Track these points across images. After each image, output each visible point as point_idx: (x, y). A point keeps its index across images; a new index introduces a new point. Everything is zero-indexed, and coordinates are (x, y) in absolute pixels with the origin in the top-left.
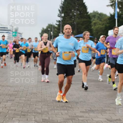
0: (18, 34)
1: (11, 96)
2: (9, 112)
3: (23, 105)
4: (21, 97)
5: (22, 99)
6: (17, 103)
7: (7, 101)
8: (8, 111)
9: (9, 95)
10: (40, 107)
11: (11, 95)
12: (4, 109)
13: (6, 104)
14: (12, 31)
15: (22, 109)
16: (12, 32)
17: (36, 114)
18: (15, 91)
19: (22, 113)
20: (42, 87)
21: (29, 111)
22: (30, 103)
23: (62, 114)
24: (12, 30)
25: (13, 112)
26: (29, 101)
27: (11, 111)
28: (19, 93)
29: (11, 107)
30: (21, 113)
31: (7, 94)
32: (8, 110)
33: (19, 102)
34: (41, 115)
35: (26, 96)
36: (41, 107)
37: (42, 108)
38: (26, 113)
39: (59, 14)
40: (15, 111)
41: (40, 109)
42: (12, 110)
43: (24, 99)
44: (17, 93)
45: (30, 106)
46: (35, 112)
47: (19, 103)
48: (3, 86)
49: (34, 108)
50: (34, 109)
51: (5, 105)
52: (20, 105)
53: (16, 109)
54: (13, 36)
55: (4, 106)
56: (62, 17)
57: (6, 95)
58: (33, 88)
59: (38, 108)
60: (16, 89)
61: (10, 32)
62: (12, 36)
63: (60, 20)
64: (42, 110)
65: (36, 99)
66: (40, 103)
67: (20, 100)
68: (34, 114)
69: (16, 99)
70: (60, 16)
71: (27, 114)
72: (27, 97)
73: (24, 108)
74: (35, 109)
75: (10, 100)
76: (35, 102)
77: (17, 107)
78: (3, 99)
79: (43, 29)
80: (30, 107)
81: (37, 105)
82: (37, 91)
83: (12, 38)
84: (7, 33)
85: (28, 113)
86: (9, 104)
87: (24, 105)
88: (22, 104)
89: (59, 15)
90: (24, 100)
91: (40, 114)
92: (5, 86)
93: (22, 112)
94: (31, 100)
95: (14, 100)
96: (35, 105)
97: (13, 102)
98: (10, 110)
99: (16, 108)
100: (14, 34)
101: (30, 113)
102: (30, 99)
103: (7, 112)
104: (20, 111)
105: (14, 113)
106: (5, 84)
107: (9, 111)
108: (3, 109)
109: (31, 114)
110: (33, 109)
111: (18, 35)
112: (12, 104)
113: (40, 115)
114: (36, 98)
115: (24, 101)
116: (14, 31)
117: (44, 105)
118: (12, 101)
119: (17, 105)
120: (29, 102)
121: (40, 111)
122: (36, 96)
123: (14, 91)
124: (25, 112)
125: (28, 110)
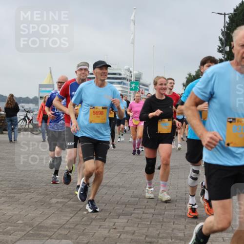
0: (141, 86)
1: (125, 207)
2: (121, 237)
3: (149, 223)
4: (145, 208)
5: (147, 212)
6: (138, 220)
7: (119, 216)
8: (119, 235)
9: (122, 204)
10: (182, 227)
11: (126, 204)
12: (112, 230)
13: (116, 220)
14: (130, 80)
15: (148, 231)
16: (129, 83)
17: (173, 240)
18: (134, 197)
19: (147, 239)
20: (186, 188)
21: (160, 235)
22: (163, 220)
23: (223, 240)
24: (129, 78)
25: (130, 236)
26: (161, 214)
27: (125, 235)
28: (141, 199)
29: (126, 228)
30: (145, 239)
31: (119, 203)
32: (119, 232)
33: (141, 217)
34: (184, 242)
35: (156, 205)
36: (184, 228)
37: (186, 228)
38: (155, 238)
39: (220, 47)
40: (134, 234)
41: (181, 231)
42: (127, 233)
43: (152, 211)
44: (138, 199)
45: (162, 225)
46: (171, 237)
47: (141, 219)
48: (112, 187)
49: (171, 229)
50: (169, 231)
51: (114, 224)
52: (144, 223)
53: (135, 231)
54: (131, 89)
55: (111, 224)
56: (226, 53)
57: (117, 204)
58: (169, 190)
59: (178, 230)
60: (136, 193)
61: (125, 81)
62: (129, 90)
63: (223, 59)
64: (186, 233)
65: (175, 212)
66: (183, 219)
67: (143, 213)
68: (170, 241)
69: (136, 211)
70: (223, 50)
71: (156, 241)
72: (157, 207)
73: (150, 229)
74: (173, 230)
75: (123, 214)
76: (173, 217)
77: (138, 227)
78: (111, 212)
79: (190, 75)
80: (163, 227)
81: (176, 222)
82: (177, 196)
83: (130, 93)
84: (119, 83)
85: (159, 239)
86: (122, 221)
87: (151, 223)
88: (147, 221)
89: (221, 50)
90: (150, 214)
91: (181, 239)
92: (115, 187)
93: (146, 236)
94: (166, 213)
95: (131, 215)
96: (172, 223)
97: (130, 217)
98: (125, 233)
99: (135, 229)
100: (133, 85)
101: (162, 238)
102: (163, 212)
103: (117, 237)
104: (144, 234)
105: (132, 239)
106: (116, 183)
107: (122, 235)
108: (109, 231)
109: (165, 240)
110: (167, 231)
111: (141, 88)
112: (128, 222)
113: (182, 242)
114: (175, 209)
115: (151, 216)
116: (133, 79)
117: (190, 223)
118: (129, 215)
119: (139, 224)
120: (161, 218)
121: (181, 235)
122: (176, 206)
123: (131, 197)
124: (152, 237)
125: (158, 232)
